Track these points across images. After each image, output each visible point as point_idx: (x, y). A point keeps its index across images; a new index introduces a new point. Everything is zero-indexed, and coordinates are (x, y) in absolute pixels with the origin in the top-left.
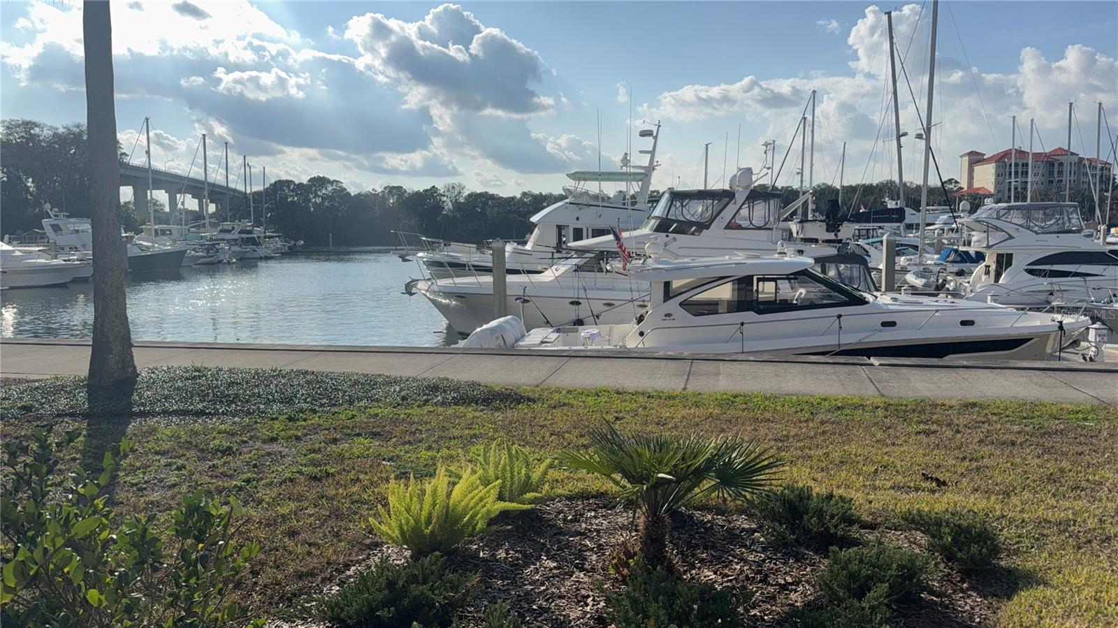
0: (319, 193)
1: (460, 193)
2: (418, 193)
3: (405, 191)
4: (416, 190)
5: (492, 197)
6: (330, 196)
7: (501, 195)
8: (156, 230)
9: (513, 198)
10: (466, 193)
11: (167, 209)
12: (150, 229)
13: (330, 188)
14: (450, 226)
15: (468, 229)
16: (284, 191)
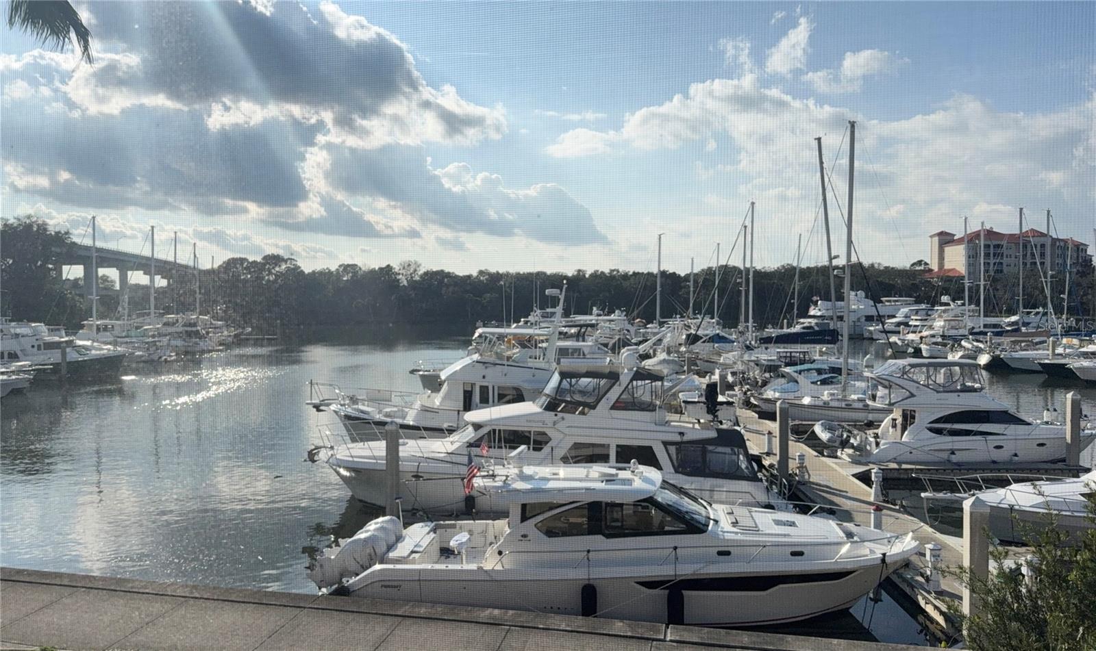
0: (273, 271)
1: (415, 270)
2: (372, 272)
3: (360, 269)
4: (372, 267)
5: (448, 275)
6: (284, 274)
7: (457, 273)
8: (97, 325)
9: (469, 277)
10: (422, 271)
11: (117, 287)
12: (92, 325)
13: (284, 267)
14: (403, 304)
15: (422, 308)
16: (237, 268)
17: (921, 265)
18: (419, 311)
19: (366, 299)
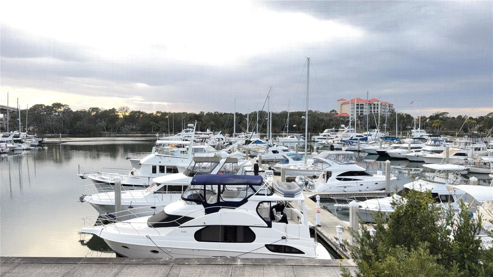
0: (57, 110)
1: (127, 111)
2: (106, 111)
3: (100, 110)
6: (63, 112)
9: (152, 114)
10: (130, 111)
13: (62, 108)
14: (121, 126)
15: (130, 128)
16: (39, 109)
17: (334, 112)
18: (128, 129)
19: (103, 124)
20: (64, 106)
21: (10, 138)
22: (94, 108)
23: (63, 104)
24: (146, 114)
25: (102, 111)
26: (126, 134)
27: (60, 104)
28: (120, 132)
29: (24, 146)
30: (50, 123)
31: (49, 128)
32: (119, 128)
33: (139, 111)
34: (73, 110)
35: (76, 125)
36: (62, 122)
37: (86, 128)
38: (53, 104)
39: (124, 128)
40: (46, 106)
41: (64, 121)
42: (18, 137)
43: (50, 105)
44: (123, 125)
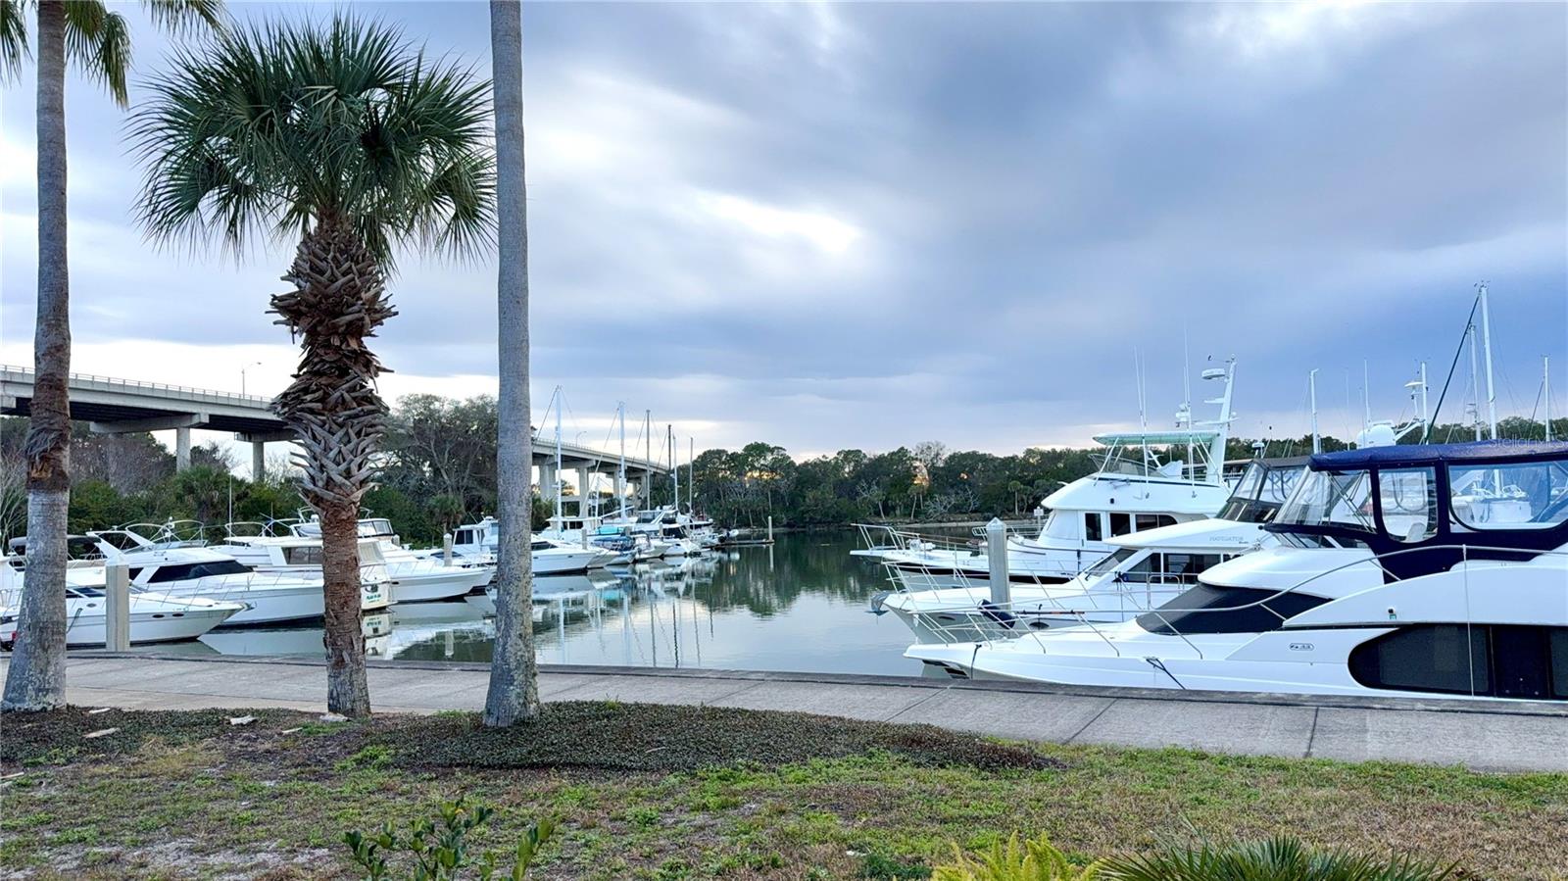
0: (756, 464)
1: (937, 454)
2: (881, 458)
3: (865, 456)
4: (879, 454)
6: (770, 467)
9: (1013, 460)
10: (946, 454)
13: (770, 457)
14: (925, 500)
15: (950, 503)
16: (714, 464)
18: (945, 507)
19: (876, 494)
20: (772, 451)
21: (655, 525)
22: (849, 452)
23: (772, 446)
24: (994, 459)
25: (870, 459)
26: (940, 522)
27: (763, 445)
28: (922, 517)
29: (687, 546)
30: (741, 499)
31: (740, 513)
32: (918, 506)
33: (974, 453)
34: (795, 461)
35: (804, 501)
36: (769, 494)
37: (829, 508)
38: (747, 448)
39: (933, 506)
40: (730, 453)
41: (775, 493)
42: (673, 521)
43: (740, 450)
44: (929, 494)
